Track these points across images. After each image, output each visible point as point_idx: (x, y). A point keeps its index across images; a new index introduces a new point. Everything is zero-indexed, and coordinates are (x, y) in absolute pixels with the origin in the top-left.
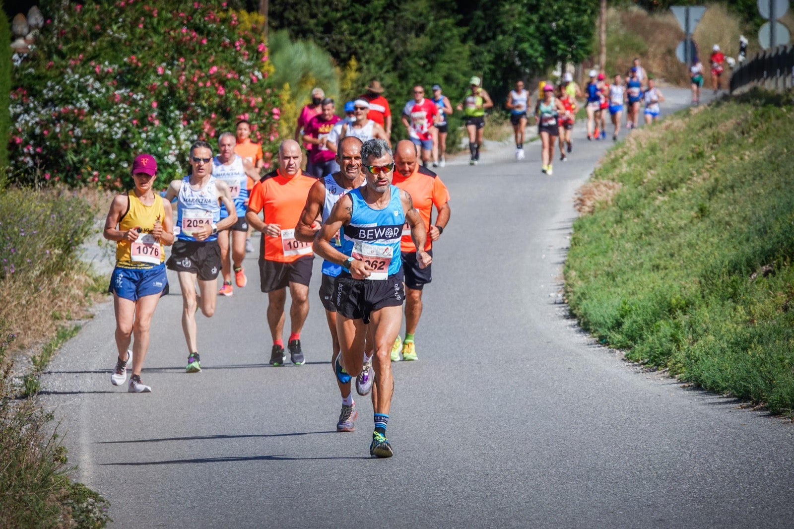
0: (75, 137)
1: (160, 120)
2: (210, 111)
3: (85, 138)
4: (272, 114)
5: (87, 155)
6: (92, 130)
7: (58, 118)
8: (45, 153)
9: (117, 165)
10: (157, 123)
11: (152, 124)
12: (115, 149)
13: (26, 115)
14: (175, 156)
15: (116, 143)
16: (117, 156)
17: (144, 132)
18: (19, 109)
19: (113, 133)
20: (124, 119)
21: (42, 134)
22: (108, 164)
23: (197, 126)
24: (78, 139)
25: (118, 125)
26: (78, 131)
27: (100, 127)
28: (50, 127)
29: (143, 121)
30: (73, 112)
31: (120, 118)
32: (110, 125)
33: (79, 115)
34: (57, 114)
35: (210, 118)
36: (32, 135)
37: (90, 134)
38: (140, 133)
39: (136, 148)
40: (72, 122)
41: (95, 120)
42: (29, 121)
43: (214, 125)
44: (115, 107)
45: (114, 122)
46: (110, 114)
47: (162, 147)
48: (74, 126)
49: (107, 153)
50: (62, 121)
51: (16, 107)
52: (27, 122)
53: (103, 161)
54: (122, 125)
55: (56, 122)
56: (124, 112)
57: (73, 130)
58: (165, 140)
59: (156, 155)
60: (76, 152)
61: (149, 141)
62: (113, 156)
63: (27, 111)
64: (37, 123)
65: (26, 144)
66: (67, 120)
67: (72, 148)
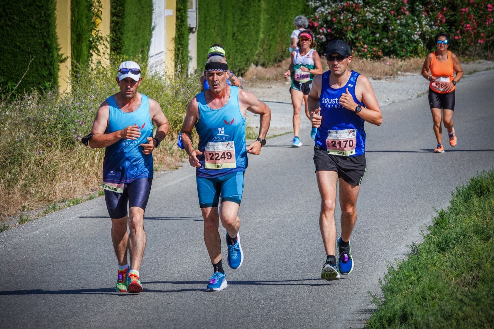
0: (353, 22)
1: (409, 11)
2: (443, 6)
3: (359, 23)
4: (487, 8)
5: (360, 35)
6: (364, 18)
7: (343, 10)
8: (333, 32)
9: (380, 41)
10: (407, 13)
11: (404, 14)
12: (379, 30)
13: (322, 8)
14: (419, 35)
15: (380, 26)
16: (380, 35)
17: (398, 19)
18: (318, 4)
19: (378, 20)
20: (385, 10)
21: (332, 20)
22: (375, 41)
23: (434, 15)
24: (355, 23)
25: (381, 14)
26: (355, 19)
27: (370, 16)
28: (337, 16)
29: (399, 12)
30: (352, 6)
31: (383, 10)
32: (376, 14)
33: (356, 8)
34: (342, 7)
35: (443, 10)
36: (326, 21)
37: (363, 20)
38: (396, 20)
39: (393, 30)
40: (352, 13)
41: (367, 11)
42: (324, 12)
43: (445, 15)
44: (380, 2)
45: (379, 13)
46: (377, 7)
47: (410, 29)
48: (353, 15)
49: (373, 33)
50: (345, 12)
51: (316, 2)
52: (322, 12)
53: (371, 38)
54: (384, 15)
55: (341, 12)
56: (386, 6)
57: (352, 17)
58: (412, 25)
59: (406, 35)
60: (354, 32)
61: (401, 25)
62: (378, 35)
63: (323, 5)
64: (329, 13)
65: (321, 26)
66: (348, 11)
67: (351, 29)
